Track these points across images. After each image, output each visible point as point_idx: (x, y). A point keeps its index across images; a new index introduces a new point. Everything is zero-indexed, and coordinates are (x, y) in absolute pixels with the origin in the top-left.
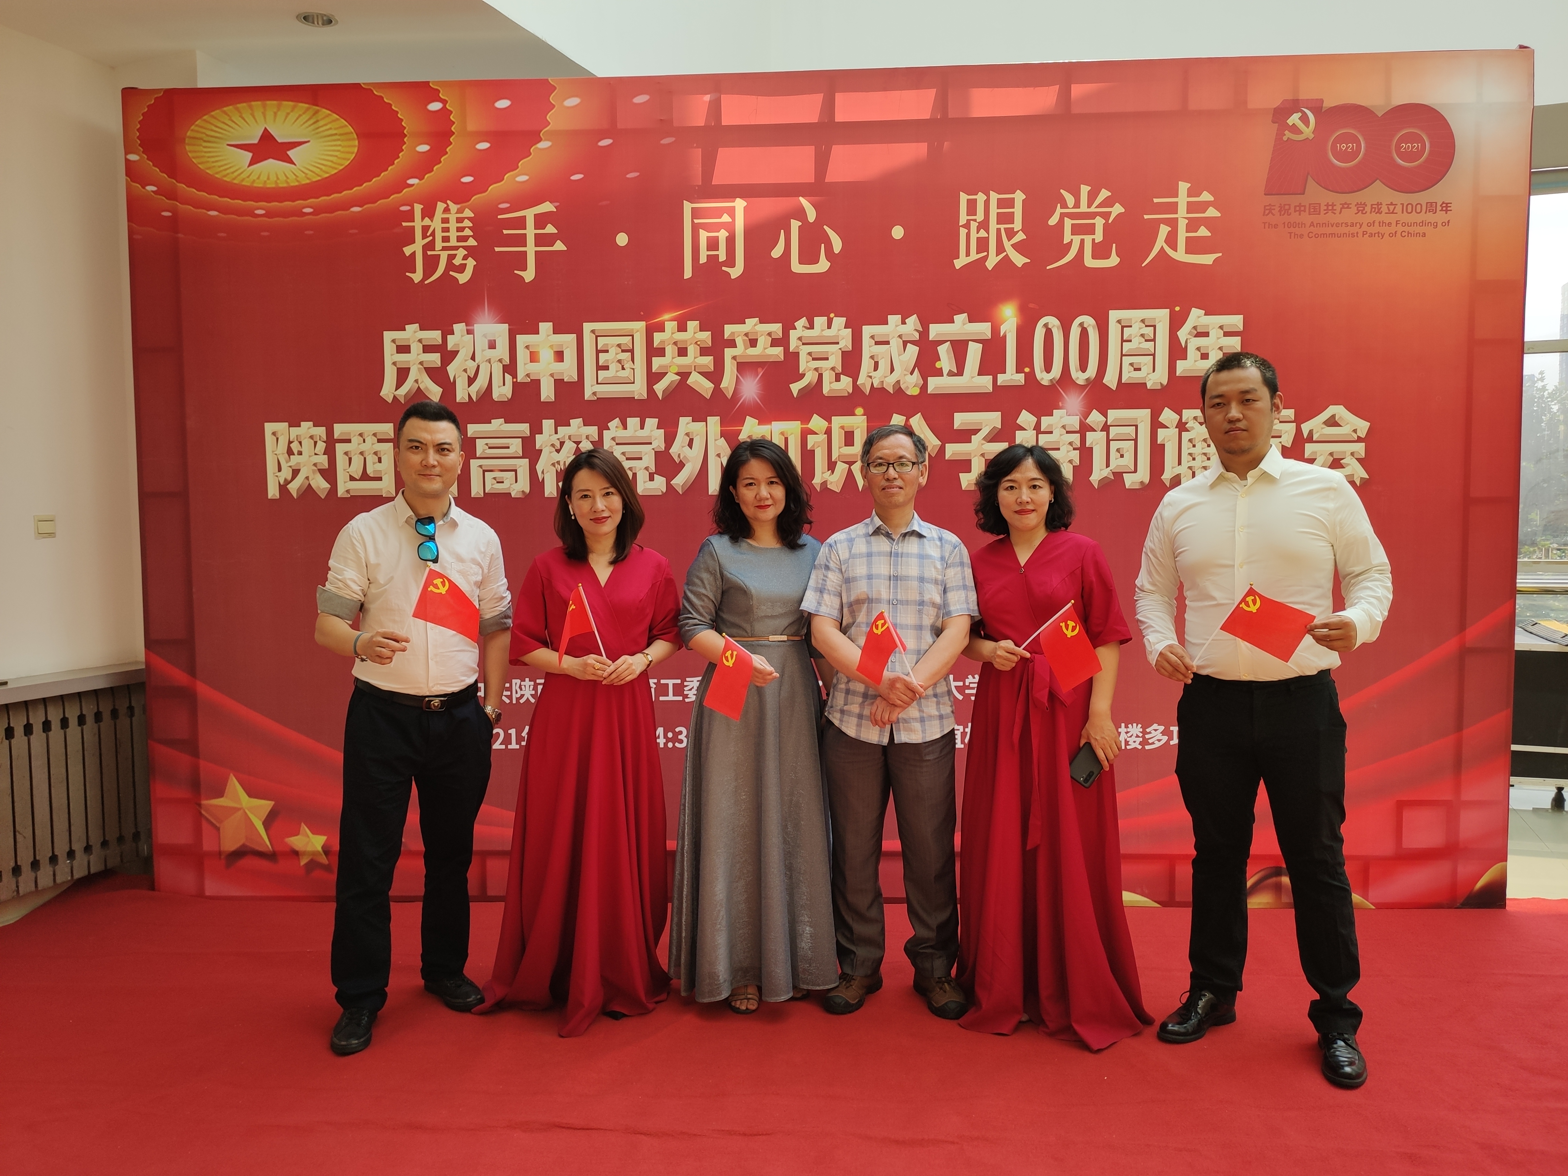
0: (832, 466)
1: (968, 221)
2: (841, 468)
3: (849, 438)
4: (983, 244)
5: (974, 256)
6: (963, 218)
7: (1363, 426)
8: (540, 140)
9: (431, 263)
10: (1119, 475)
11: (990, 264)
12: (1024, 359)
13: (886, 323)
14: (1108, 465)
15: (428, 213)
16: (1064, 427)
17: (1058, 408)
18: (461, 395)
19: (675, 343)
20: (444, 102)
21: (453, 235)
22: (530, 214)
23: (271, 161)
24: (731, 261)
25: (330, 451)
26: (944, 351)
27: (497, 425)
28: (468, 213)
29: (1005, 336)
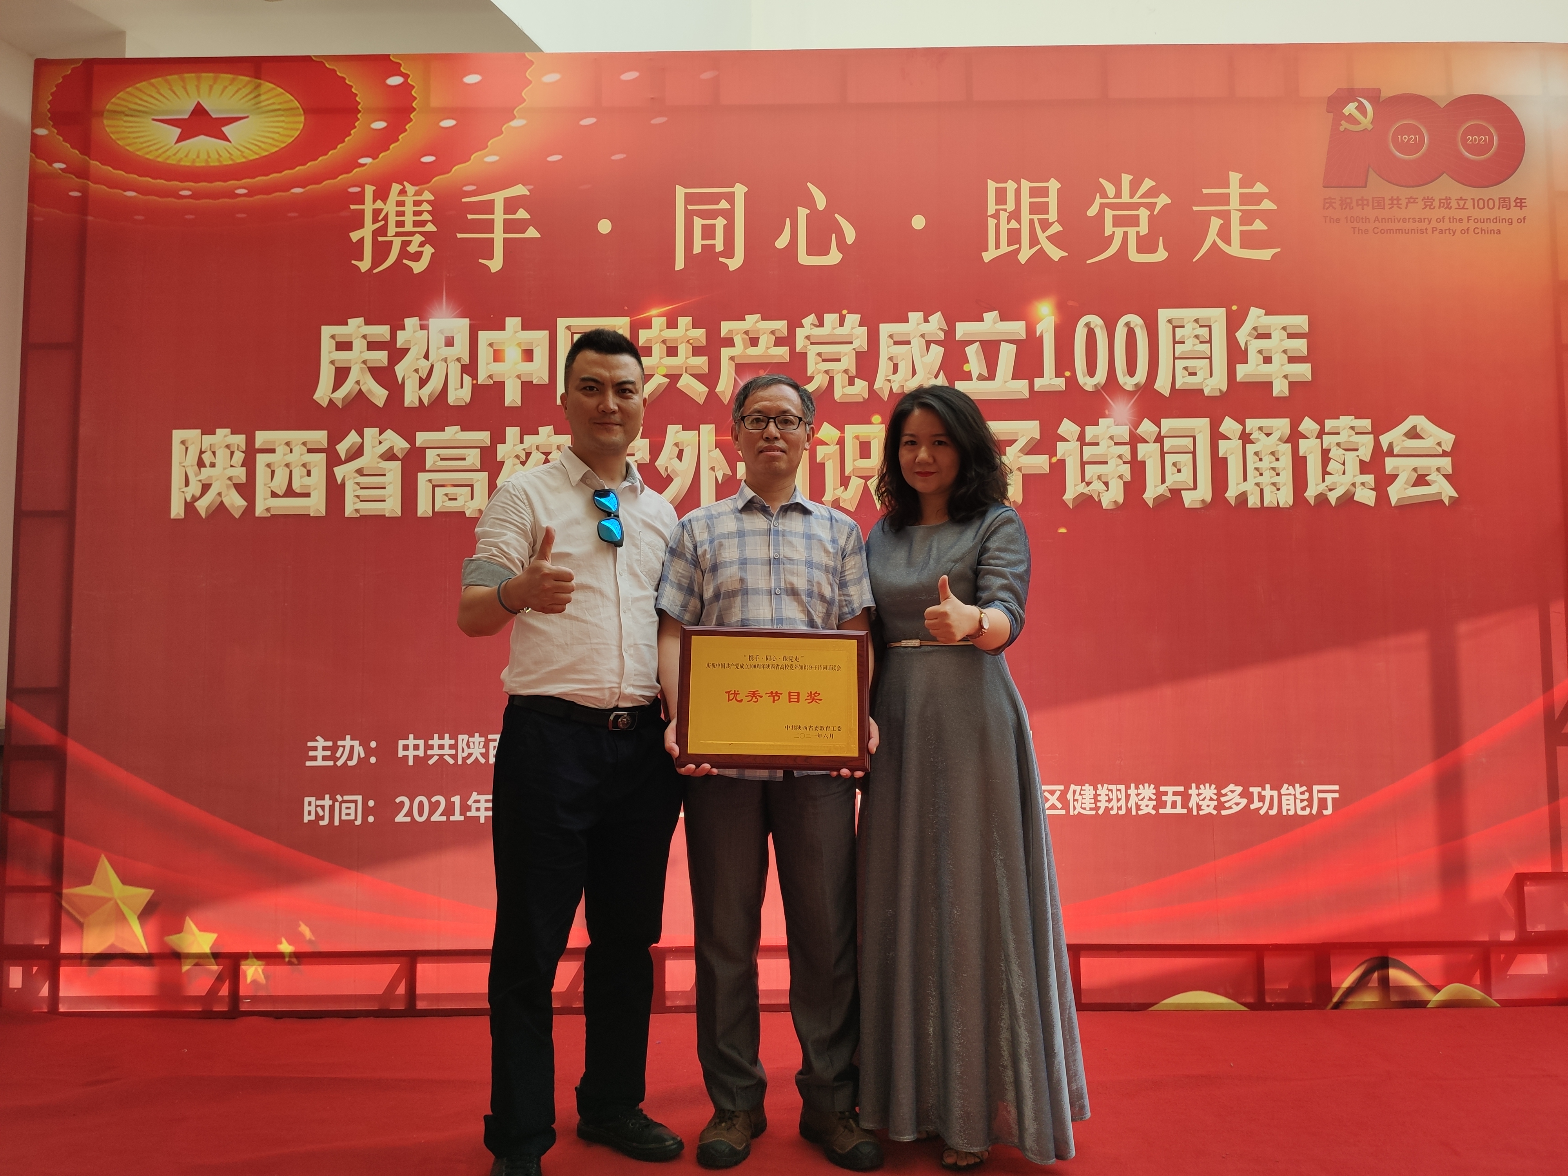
0: (845, 481)
1: (998, 211)
2: (856, 483)
3: (865, 450)
4: (1014, 237)
5: (1005, 249)
6: (992, 208)
7: (1448, 439)
8: (514, 117)
9: (381, 250)
10: (1176, 493)
11: (1024, 257)
12: (1064, 362)
13: (906, 321)
14: (1163, 481)
15: (382, 194)
16: (1111, 438)
17: (1104, 416)
18: (410, 398)
19: (664, 342)
20: (406, 76)
21: (409, 219)
22: (499, 198)
23: (202, 137)
24: (729, 251)
25: (249, 464)
26: (972, 352)
27: (452, 432)
28: (427, 196)
29: (1041, 337)
